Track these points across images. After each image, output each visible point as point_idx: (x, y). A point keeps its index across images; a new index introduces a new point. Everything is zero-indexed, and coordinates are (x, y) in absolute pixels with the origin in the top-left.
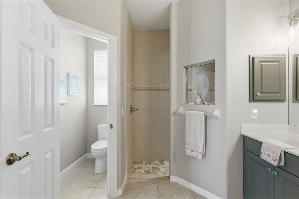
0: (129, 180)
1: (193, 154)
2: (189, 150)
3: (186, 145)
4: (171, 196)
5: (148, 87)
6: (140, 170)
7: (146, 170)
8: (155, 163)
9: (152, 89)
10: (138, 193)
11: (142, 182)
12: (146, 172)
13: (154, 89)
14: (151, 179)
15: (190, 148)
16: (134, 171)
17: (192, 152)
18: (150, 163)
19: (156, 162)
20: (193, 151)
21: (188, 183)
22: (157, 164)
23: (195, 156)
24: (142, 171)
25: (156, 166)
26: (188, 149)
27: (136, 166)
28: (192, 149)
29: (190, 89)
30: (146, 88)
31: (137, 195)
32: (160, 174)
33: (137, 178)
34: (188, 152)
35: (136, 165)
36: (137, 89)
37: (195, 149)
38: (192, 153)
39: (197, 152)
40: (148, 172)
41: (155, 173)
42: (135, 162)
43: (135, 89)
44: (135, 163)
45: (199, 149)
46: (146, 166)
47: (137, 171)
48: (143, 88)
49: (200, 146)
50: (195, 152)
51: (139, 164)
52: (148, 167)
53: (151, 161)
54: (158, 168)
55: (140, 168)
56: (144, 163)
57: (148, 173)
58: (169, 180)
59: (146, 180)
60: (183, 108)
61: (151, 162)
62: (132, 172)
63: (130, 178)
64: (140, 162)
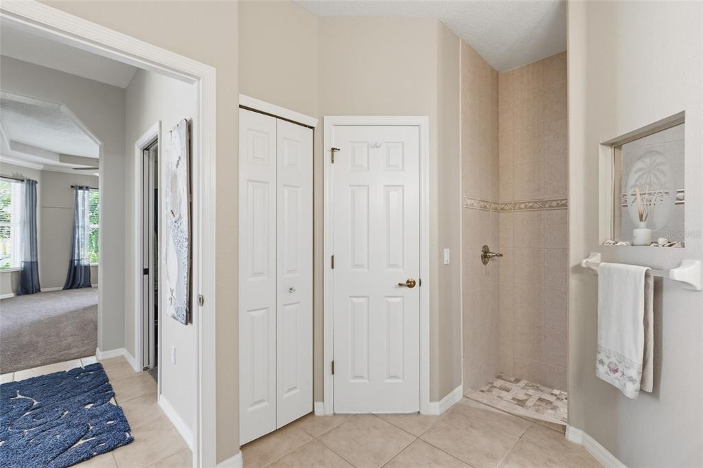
0: (466, 399)
1: (614, 380)
2: (606, 366)
3: (599, 353)
4: (546, 463)
5: (536, 202)
6: (504, 394)
7: (520, 398)
8: (553, 392)
9: (547, 206)
10: (471, 426)
11: (492, 413)
12: (516, 402)
13: (550, 207)
14: (516, 415)
15: (606, 361)
16: (489, 391)
17: (611, 374)
18: (537, 389)
19: (556, 392)
20: (616, 371)
21: (612, 457)
22: (556, 395)
23: (617, 384)
24: (508, 396)
25: (552, 399)
26: (602, 362)
27: (499, 383)
28: (612, 366)
29: (681, 200)
30: (531, 204)
31: (466, 429)
32: (549, 416)
33: (485, 401)
34: (602, 371)
35: (500, 380)
36: (507, 207)
37: (620, 368)
38: (613, 375)
39: (623, 374)
40: (521, 403)
41: (537, 411)
42: (501, 374)
43: (503, 209)
44: (499, 377)
45: (629, 368)
46: (525, 391)
47: (495, 392)
48: (523, 206)
49: (631, 361)
50: (618, 374)
51: (510, 382)
52: (526, 394)
53: (544, 385)
54: (554, 404)
55: (508, 390)
56: (522, 383)
57: (519, 405)
58: (565, 434)
59: (502, 412)
60: (599, 254)
61: (543, 388)
62: (483, 391)
63: (469, 396)
64: (513, 379)
